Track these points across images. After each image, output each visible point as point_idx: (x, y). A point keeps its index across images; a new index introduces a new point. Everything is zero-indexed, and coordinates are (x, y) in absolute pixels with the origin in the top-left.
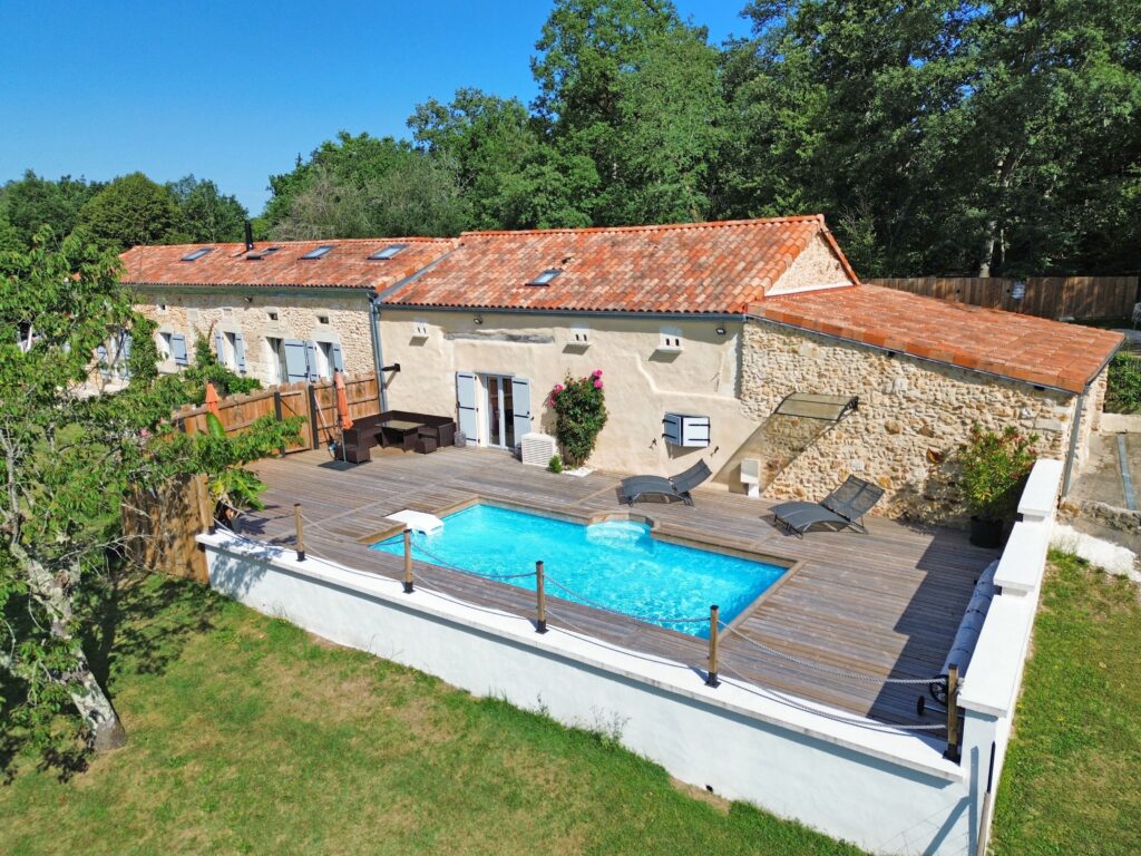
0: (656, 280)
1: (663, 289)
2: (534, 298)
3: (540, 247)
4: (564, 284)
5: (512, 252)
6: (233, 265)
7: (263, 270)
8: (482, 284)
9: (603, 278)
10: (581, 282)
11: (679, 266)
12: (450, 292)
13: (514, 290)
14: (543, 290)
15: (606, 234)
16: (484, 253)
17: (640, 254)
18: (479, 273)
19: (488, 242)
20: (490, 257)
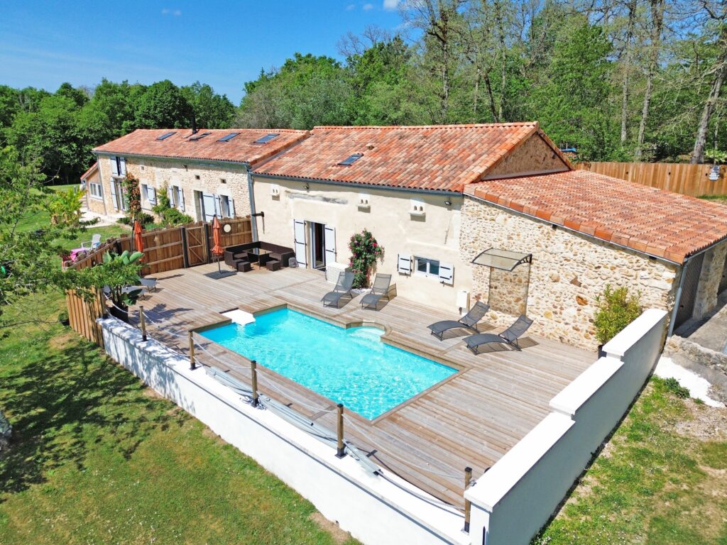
0: (416, 165)
1: (418, 172)
2: (340, 173)
3: (356, 138)
4: (360, 165)
5: (339, 141)
6: (181, 144)
7: (195, 148)
8: (313, 163)
9: (385, 162)
10: (371, 164)
11: (433, 156)
12: (293, 167)
13: (330, 168)
14: (347, 168)
15: (399, 130)
16: (322, 141)
17: (414, 146)
18: (314, 155)
19: (327, 133)
20: (325, 144)
